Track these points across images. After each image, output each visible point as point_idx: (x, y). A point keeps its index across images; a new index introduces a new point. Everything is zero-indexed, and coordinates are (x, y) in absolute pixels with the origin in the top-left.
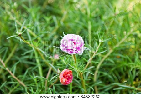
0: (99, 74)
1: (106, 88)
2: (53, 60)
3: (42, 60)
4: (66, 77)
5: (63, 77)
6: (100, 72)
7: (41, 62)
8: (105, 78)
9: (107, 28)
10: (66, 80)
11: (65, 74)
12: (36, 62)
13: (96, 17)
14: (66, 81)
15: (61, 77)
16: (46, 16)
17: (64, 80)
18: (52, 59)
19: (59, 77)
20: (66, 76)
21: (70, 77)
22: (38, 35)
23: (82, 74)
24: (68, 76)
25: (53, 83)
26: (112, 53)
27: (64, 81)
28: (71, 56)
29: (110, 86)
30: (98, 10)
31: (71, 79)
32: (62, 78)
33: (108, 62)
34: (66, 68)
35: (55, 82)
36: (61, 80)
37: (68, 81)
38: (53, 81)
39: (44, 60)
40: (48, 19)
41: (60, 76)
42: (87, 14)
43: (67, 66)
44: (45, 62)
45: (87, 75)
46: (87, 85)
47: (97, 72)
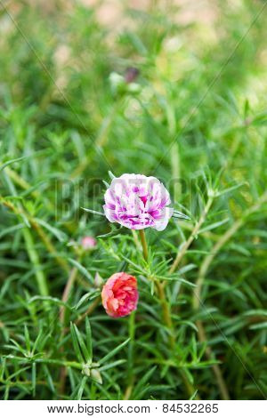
0: (206, 288)
1: (229, 327)
2: (80, 252)
3: (47, 252)
4: (122, 294)
5: (111, 293)
6: (208, 283)
7: (44, 260)
8: (223, 300)
9: (224, 161)
10: (122, 303)
11: (118, 285)
12: (28, 260)
13: (191, 133)
14: (120, 307)
15: (106, 295)
16: (53, 130)
17: (116, 303)
18: (76, 248)
19: (100, 296)
20: (120, 291)
21: (130, 294)
22: (32, 185)
23: (162, 286)
24: (127, 292)
25: (82, 314)
26: (240, 230)
27: (116, 307)
28: (130, 238)
29: (239, 322)
30: (195, 111)
31: (134, 300)
32: (110, 298)
33: (232, 252)
34: (119, 269)
35: (89, 311)
36: (107, 303)
37: (125, 307)
38: (83, 310)
39: (53, 253)
40: (58, 141)
41: (103, 294)
42: (165, 123)
43: (121, 265)
44: (54, 260)
45: (177, 288)
46: (176, 317)
47: (200, 281)
